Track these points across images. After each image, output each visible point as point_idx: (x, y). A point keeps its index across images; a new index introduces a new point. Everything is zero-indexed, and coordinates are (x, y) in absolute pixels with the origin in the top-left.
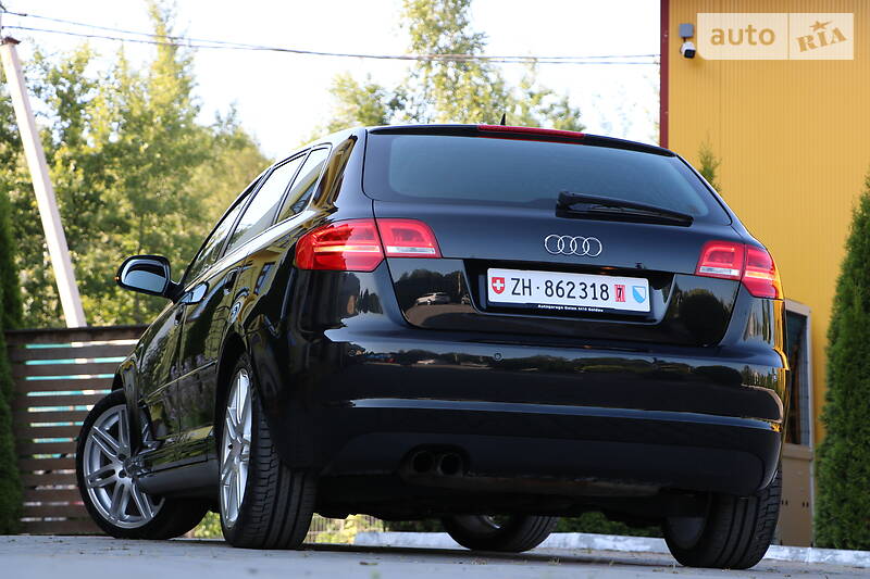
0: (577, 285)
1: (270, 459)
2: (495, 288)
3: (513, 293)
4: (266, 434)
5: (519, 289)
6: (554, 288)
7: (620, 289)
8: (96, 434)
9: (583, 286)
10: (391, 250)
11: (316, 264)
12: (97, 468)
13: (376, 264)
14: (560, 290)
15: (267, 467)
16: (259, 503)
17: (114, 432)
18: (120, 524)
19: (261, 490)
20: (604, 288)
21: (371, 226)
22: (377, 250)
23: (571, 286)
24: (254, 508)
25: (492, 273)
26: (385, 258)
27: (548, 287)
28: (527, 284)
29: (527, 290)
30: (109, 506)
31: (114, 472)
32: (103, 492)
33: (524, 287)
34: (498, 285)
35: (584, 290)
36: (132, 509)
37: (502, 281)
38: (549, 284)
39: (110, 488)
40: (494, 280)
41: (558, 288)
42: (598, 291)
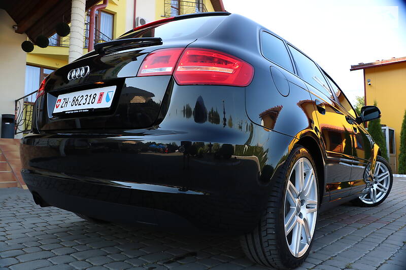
0: (84, 97)
27: (73, 101)
35: (86, 99)
40: (58, 101)
41: (77, 100)
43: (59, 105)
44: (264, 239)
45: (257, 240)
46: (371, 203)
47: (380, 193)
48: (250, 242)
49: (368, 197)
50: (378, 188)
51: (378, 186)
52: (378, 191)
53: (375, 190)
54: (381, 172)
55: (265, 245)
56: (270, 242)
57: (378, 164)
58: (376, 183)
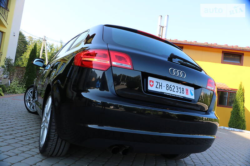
0: (175, 87)
1: (54, 133)
2: (150, 84)
3: (156, 87)
4: (54, 124)
5: (158, 86)
6: (169, 87)
7: (187, 90)
8: (28, 92)
9: (177, 88)
10: (114, 63)
11: (82, 64)
12: (28, 99)
13: (107, 68)
14: (171, 88)
15: (53, 136)
16: (49, 147)
17: (31, 92)
18: (31, 110)
19: (50, 143)
21: (107, 53)
22: (108, 62)
24: (47, 148)
25: (150, 78)
26: (111, 66)
27: (167, 87)
30: (29, 106)
31: (30, 100)
32: (28, 103)
33: (160, 86)
36: (33, 108)
37: (153, 82)
38: (167, 86)
39: (30, 103)
40: (150, 81)
42: (181, 90)
43: (153, 85)
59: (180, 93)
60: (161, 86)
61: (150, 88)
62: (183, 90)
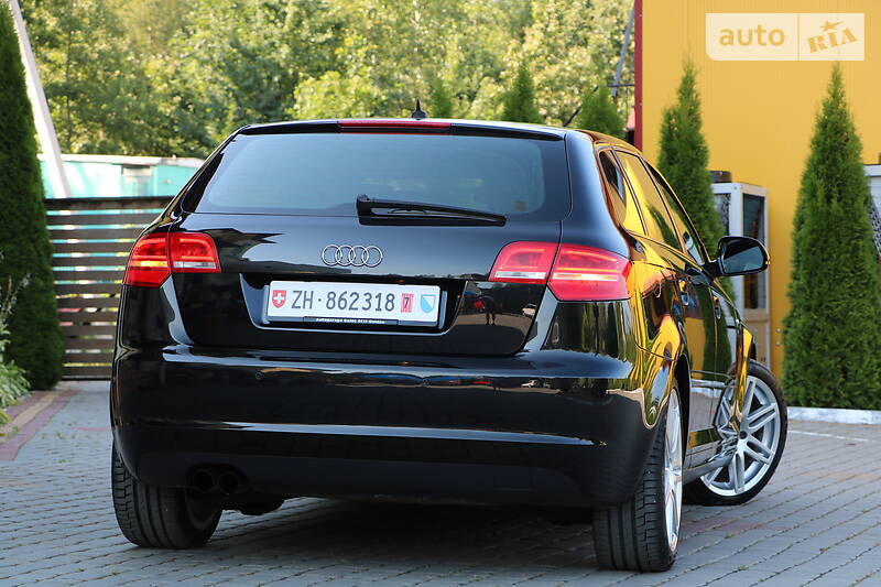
0: (361, 295)
2: (275, 302)
3: (294, 307)
5: (300, 303)
6: (337, 300)
7: (407, 299)
9: (368, 297)
13: (163, 280)
14: (343, 303)
20: (390, 298)
22: (165, 264)
23: (355, 296)
25: (274, 285)
26: (172, 272)
27: (330, 299)
28: (308, 297)
29: (308, 303)
33: (305, 300)
34: (279, 298)
35: (368, 300)
37: (284, 293)
38: (332, 296)
40: (276, 293)
41: (341, 299)
42: (384, 301)
43: (283, 302)
44: (638, 513)
45: (627, 516)
46: (731, 493)
47: (753, 467)
48: (614, 520)
49: (723, 477)
50: (749, 451)
51: (749, 444)
52: (749, 460)
53: (742, 456)
54: (756, 405)
55: (639, 522)
56: (648, 518)
57: (751, 383)
58: (743, 435)
59: (379, 309)
60: (311, 300)
61: (272, 312)
62: (392, 301)
